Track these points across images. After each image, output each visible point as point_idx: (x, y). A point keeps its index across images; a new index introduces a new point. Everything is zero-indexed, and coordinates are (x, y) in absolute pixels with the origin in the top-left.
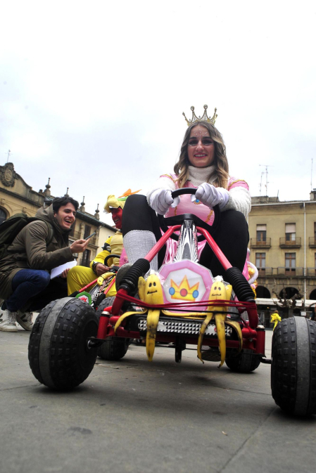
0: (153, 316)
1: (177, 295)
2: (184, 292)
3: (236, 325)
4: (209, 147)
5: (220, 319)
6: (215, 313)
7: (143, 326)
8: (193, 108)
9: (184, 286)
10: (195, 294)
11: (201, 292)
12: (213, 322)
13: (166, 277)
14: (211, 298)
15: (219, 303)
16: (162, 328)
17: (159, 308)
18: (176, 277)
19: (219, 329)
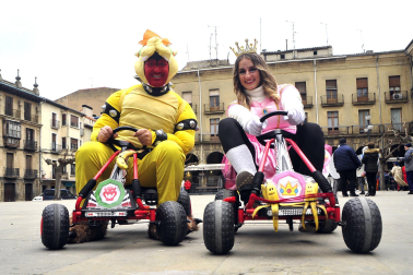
0: (275, 208)
1: (285, 193)
2: (289, 191)
3: (322, 207)
4: (255, 74)
5: (313, 205)
6: (310, 202)
7: (270, 213)
8: (237, 44)
9: (289, 187)
10: (296, 191)
11: (300, 189)
12: (309, 207)
13: (276, 182)
14: (306, 193)
15: (312, 196)
16: (281, 213)
17: (277, 202)
18: (283, 182)
19: (314, 210)
